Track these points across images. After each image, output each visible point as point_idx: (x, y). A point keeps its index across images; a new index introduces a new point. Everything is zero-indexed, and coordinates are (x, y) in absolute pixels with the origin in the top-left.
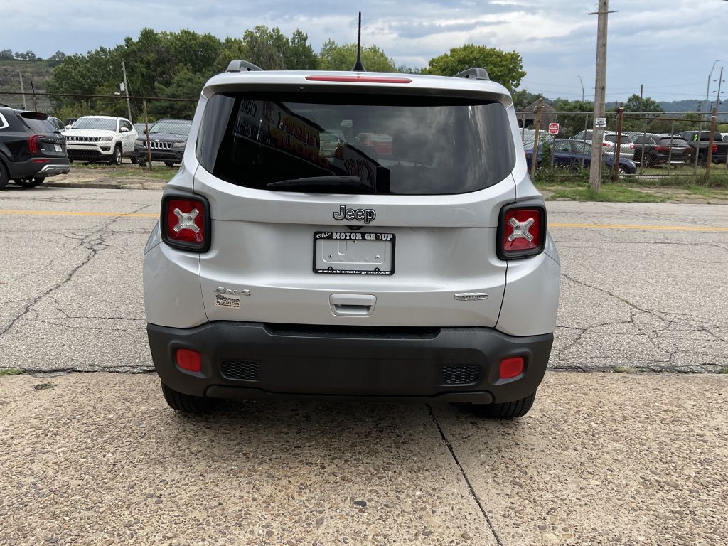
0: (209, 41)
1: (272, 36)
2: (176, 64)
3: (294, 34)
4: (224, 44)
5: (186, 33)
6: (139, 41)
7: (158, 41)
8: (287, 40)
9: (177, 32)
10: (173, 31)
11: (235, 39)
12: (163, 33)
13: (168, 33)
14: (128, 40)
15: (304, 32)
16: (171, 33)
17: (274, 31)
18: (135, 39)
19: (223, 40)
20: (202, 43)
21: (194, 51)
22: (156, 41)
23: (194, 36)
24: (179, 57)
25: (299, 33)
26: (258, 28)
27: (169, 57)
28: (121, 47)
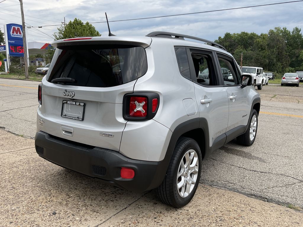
0: (252, 36)
1: (282, 31)
2: (237, 46)
3: (294, 29)
4: (260, 36)
5: (243, 33)
6: (224, 38)
7: (231, 37)
8: (290, 32)
9: (240, 33)
10: (238, 33)
11: (265, 34)
12: (234, 34)
13: (236, 34)
14: (220, 38)
15: (299, 28)
16: (237, 34)
17: (283, 29)
18: (222, 37)
19: (259, 35)
20: (250, 37)
21: (246, 40)
22: (230, 37)
23: (247, 34)
24: (239, 43)
25: (297, 29)
26: (276, 28)
27: (235, 43)
28: (217, 40)
